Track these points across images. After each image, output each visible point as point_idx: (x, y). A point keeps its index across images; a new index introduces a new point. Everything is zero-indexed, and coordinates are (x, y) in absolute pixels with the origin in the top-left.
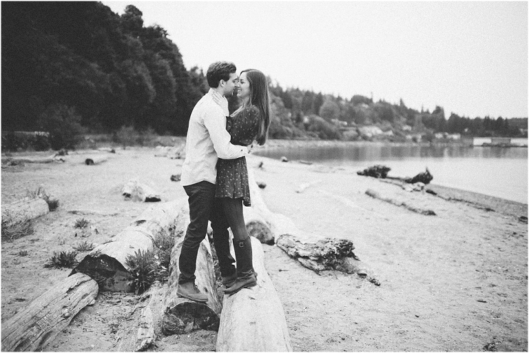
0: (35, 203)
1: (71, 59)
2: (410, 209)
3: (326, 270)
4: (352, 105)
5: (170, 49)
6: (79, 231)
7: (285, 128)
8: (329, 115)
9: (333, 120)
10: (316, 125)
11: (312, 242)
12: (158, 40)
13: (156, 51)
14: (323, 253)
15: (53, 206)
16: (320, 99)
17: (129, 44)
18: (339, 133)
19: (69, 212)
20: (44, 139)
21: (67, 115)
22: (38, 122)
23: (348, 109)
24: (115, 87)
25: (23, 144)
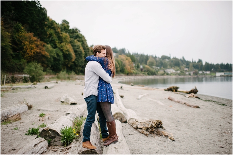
0: (22, 106)
1: (38, 43)
2: (188, 106)
3: (150, 134)
4: (161, 60)
5: (82, 38)
6: (41, 118)
7: (132, 71)
8: (151, 64)
9: (153, 67)
10: (146, 69)
11: (143, 121)
12: (76, 34)
13: (75, 39)
14: (148, 127)
15: (30, 107)
16: (147, 58)
17: (64, 36)
18: (156, 73)
19: (37, 110)
20: (27, 78)
21: (37, 67)
22: (25, 70)
23: (159, 61)
24: (58, 55)
25: (18, 80)
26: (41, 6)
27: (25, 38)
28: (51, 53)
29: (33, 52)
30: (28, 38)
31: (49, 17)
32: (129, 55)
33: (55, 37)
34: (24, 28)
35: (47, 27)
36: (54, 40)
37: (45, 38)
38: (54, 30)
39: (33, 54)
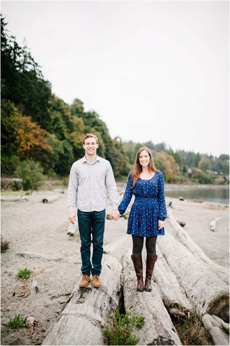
1: (38, 132)
4: (220, 161)
5: (101, 125)
7: (176, 177)
8: (205, 167)
9: (208, 171)
10: (196, 175)
12: (93, 120)
13: (92, 126)
16: (198, 157)
17: (75, 122)
18: (212, 180)
20: (19, 183)
21: (34, 168)
22: (15, 172)
23: (217, 163)
24: (66, 150)
25: (5, 187)
26: (43, 77)
27: (19, 125)
28: (56, 146)
29: (29, 145)
30: (23, 124)
31: (54, 94)
32: (170, 153)
33: (63, 123)
34: (18, 109)
35: (51, 108)
36: (60, 128)
37: (48, 125)
38: (61, 113)
39: (29, 148)
